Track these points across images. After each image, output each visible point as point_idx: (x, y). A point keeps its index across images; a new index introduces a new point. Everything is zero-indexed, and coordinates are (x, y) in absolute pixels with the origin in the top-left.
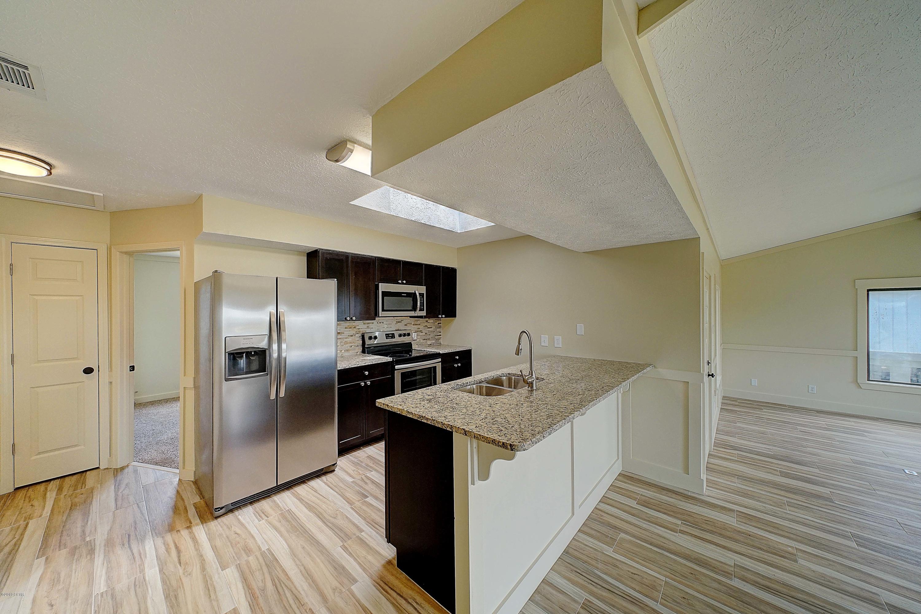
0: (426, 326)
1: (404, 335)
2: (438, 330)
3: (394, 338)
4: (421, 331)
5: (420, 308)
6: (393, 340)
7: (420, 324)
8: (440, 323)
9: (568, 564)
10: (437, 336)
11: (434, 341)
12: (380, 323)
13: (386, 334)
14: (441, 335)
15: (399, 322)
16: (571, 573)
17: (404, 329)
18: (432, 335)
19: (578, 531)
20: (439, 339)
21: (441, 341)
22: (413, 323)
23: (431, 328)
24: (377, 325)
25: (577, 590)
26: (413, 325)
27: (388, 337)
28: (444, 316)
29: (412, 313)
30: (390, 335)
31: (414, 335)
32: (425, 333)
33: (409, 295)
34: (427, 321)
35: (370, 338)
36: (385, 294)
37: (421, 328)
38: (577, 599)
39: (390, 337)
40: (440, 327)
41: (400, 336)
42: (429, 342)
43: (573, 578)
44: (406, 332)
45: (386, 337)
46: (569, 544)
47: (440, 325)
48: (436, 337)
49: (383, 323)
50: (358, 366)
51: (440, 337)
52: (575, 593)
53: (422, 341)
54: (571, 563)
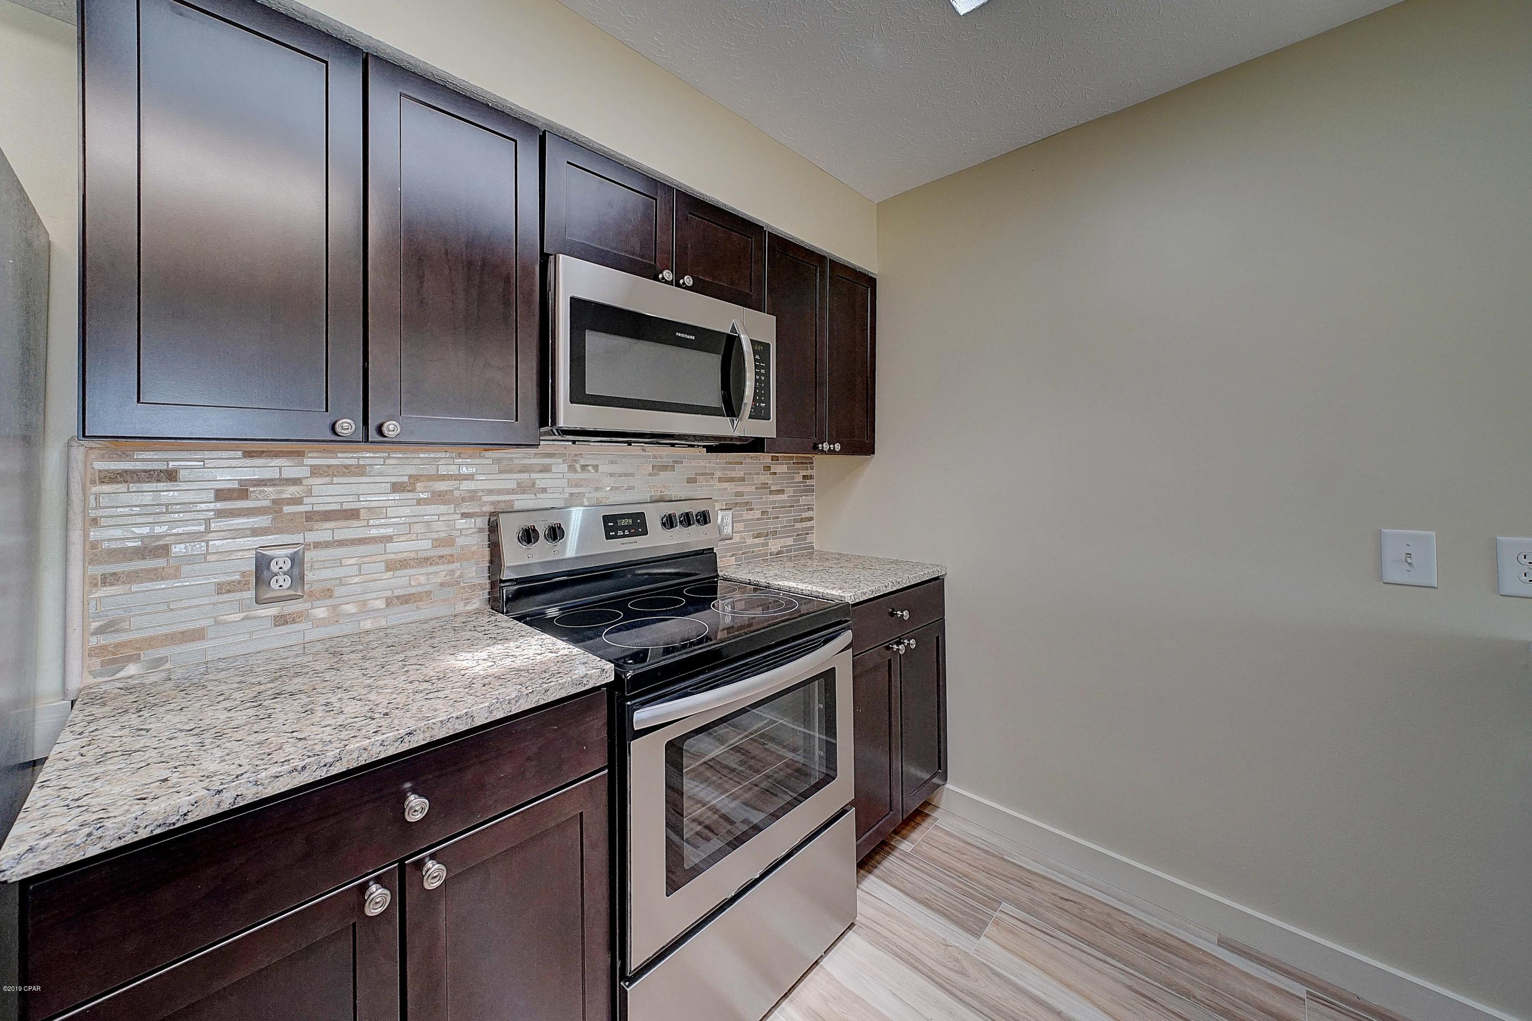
0: (765, 486)
1: (687, 520)
2: (803, 500)
3: (644, 532)
4: (749, 507)
5: (754, 407)
6: (640, 542)
7: (743, 479)
8: (811, 477)
10: (802, 520)
11: (790, 541)
12: (584, 467)
13: (606, 519)
14: (811, 519)
15: (664, 468)
17: (682, 494)
18: (785, 519)
20: (808, 531)
21: (813, 538)
22: (718, 474)
23: (781, 492)
24: (572, 475)
26: (720, 480)
27: (616, 528)
28: (838, 447)
29: (721, 426)
30: (624, 522)
31: (723, 518)
32: (763, 513)
34: (767, 468)
35: (529, 536)
37: (750, 493)
39: (623, 528)
40: (810, 490)
41: (669, 522)
42: (775, 545)
44: (694, 508)
45: (608, 530)
47: (808, 482)
48: (798, 525)
49: (596, 467)
51: (809, 524)
53: (750, 541)
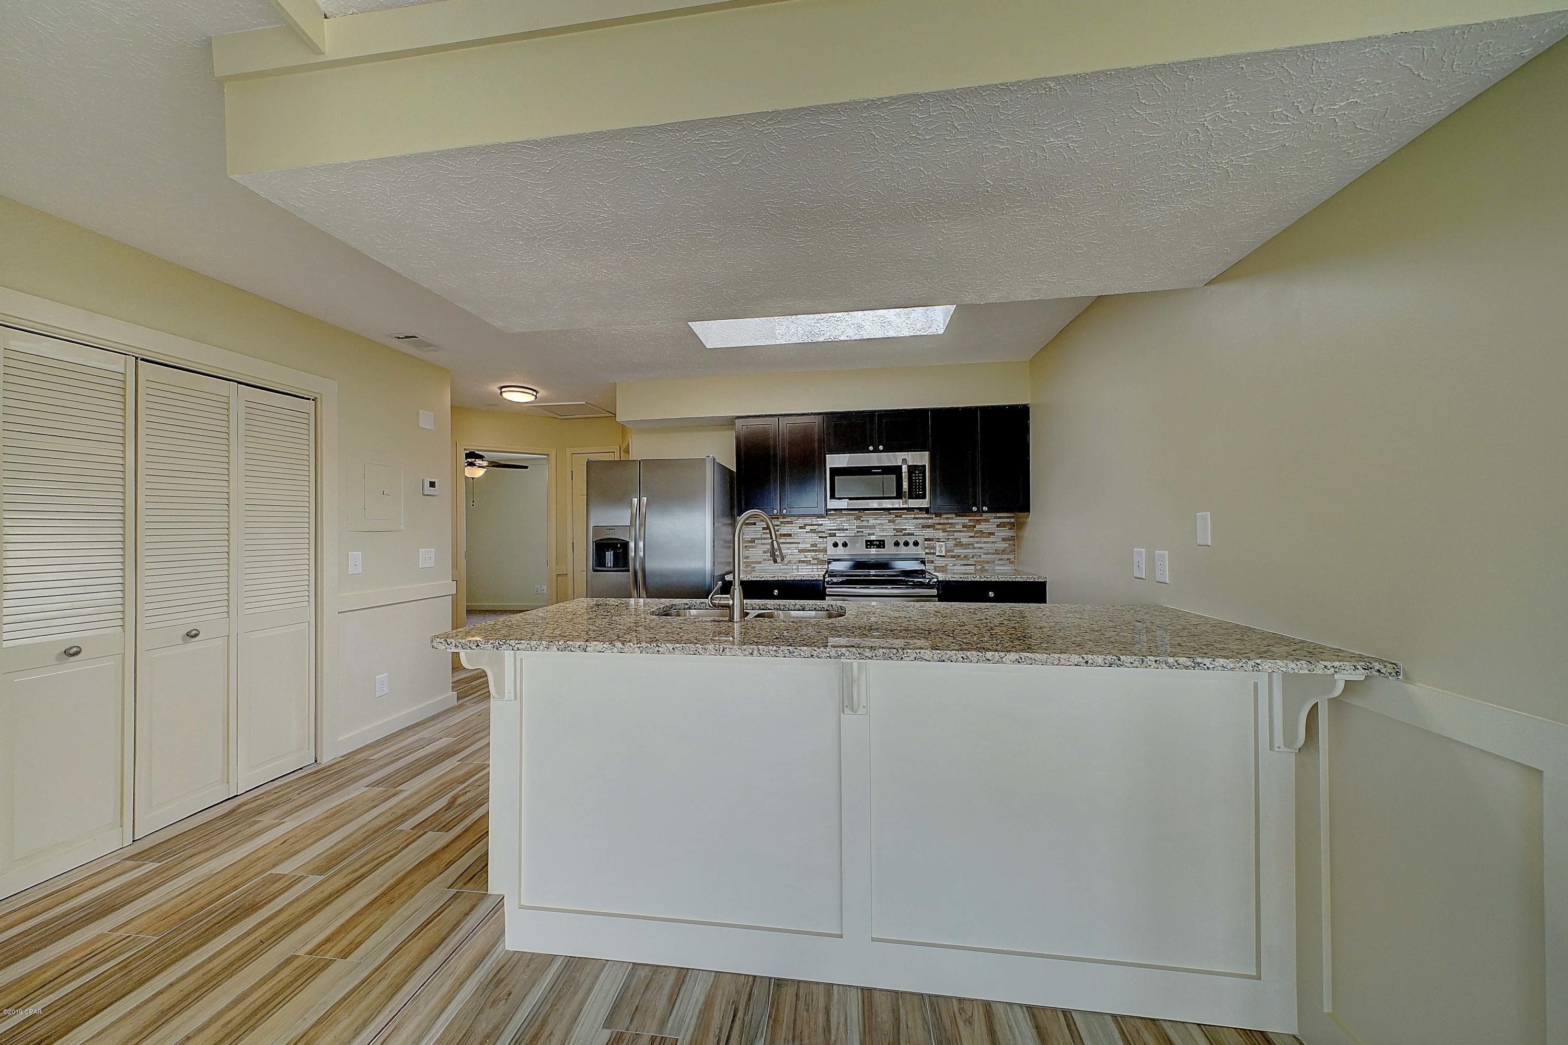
1: (906, 544)
3: (884, 547)
5: (913, 494)
6: (881, 551)
9: (747, 992)
13: (867, 541)
16: (728, 1002)
19: (863, 989)
25: (691, 1022)
27: (870, 545)
28: (985, 509)
33: (887, 470)
35: (836, 545)
36: (836, 472)
38: (669, 1025)
39: (874, 545)
41: (896, 544)
43: (717, 1007)
44: (911, 539)
45: (866, 545)
46: (805, 982)
50: (762, 579)
52: (682, 1020)
54: (754, 998)
